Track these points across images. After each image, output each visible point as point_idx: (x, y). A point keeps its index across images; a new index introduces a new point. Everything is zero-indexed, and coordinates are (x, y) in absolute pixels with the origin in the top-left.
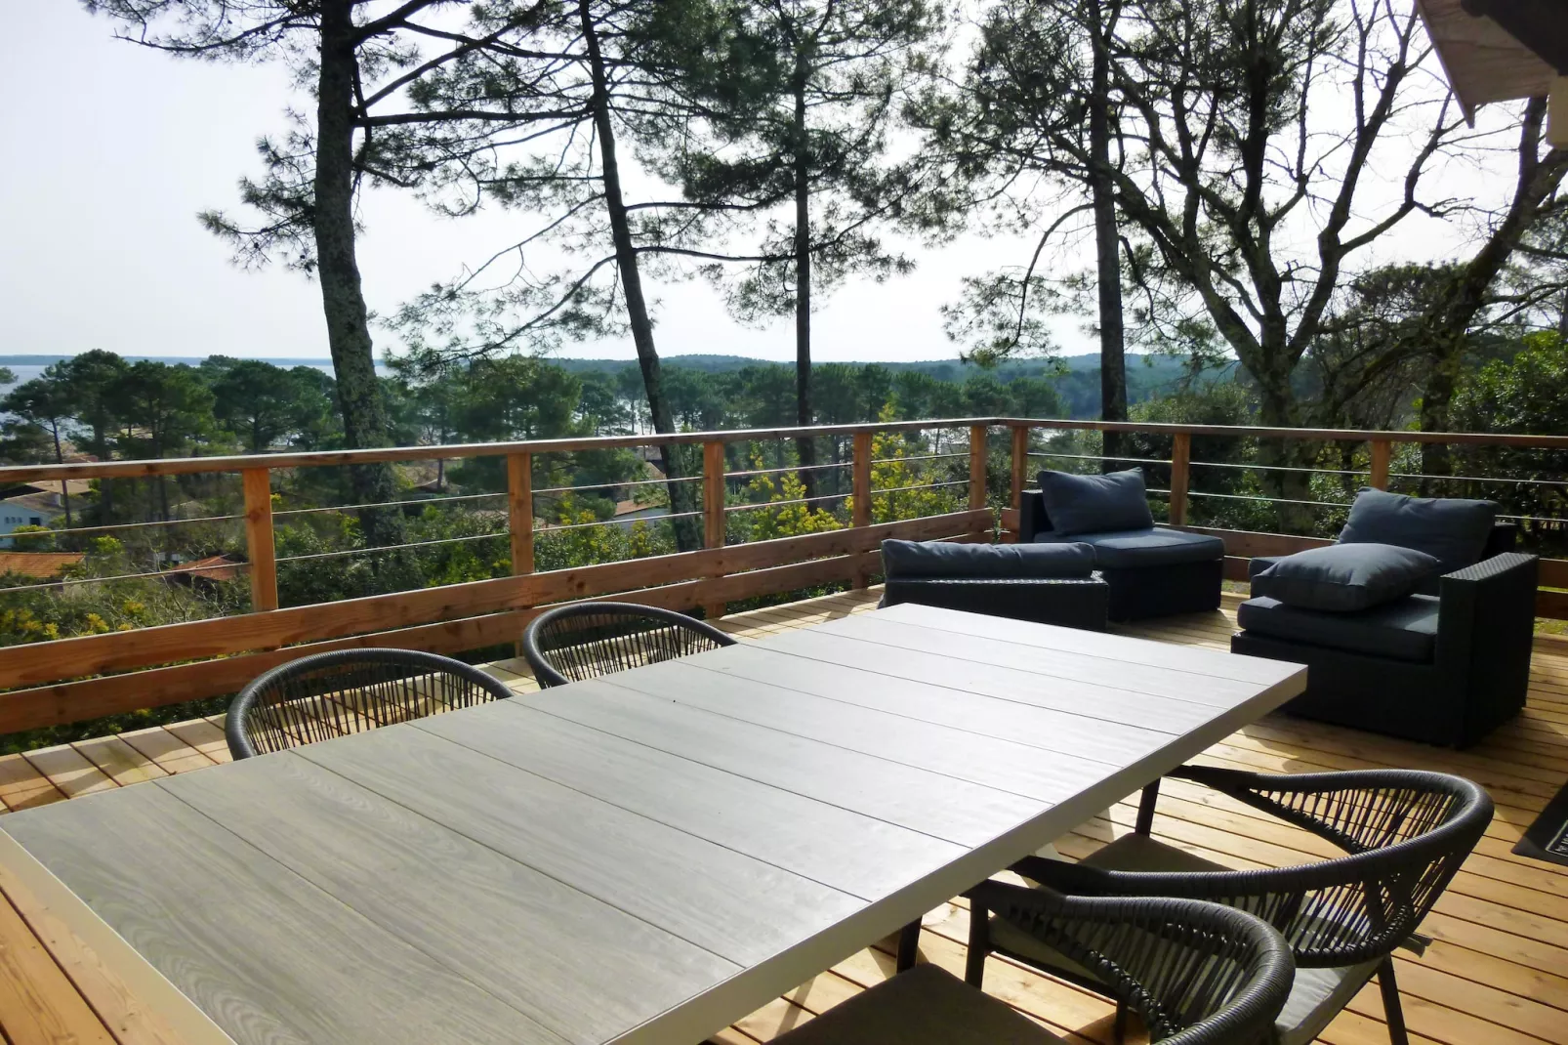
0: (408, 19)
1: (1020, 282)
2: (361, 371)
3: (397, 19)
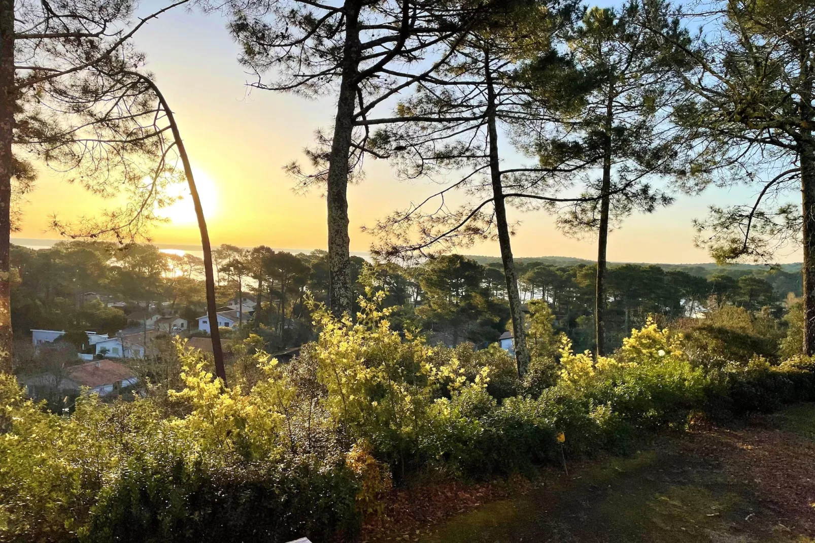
0: (384, 67)
1: (747, 216)
2: (341, 255)
3: (379, 67)
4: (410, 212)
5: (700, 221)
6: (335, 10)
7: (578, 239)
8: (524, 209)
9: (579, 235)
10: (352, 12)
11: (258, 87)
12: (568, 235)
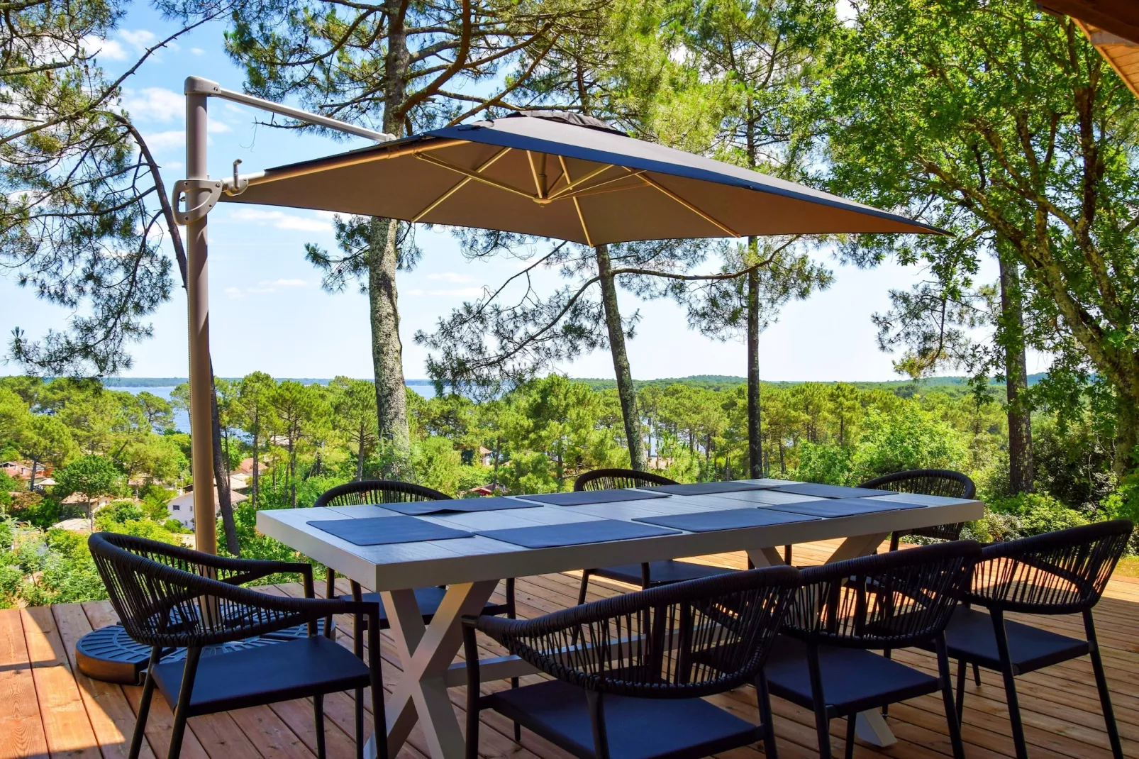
0: (441, 88)
1: (940, 299)
2: (392, 371)
3: (433, 89)
4: (484, 303)
5: (882, 314)
6: (371, 10)
7: (723, 340)
8: (647, 294)
9: (723, 333)
10: (396, 11)
11: (271, 125)
12: (708, 333)
